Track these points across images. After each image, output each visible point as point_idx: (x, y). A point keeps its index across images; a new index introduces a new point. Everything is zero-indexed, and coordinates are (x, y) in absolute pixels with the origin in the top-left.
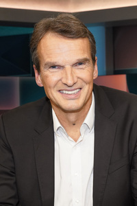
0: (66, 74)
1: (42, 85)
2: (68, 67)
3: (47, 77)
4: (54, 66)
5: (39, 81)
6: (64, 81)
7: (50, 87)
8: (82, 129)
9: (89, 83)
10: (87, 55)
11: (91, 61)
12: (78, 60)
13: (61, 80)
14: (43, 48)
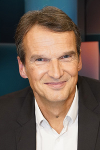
0: (53, 67)
1: (26, 77)
2: (54, 60)
3: (33, 69)
4: (40, 59)
5: (23, 73)
6: (50, 74)
7: (36, 80)
8: (65, 121)
9: (74, 76)
10: (73, 49)
11: (77, 54)
12: (65, 53)
13: (47, 73)
14: (29, 41)
